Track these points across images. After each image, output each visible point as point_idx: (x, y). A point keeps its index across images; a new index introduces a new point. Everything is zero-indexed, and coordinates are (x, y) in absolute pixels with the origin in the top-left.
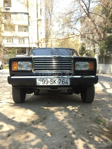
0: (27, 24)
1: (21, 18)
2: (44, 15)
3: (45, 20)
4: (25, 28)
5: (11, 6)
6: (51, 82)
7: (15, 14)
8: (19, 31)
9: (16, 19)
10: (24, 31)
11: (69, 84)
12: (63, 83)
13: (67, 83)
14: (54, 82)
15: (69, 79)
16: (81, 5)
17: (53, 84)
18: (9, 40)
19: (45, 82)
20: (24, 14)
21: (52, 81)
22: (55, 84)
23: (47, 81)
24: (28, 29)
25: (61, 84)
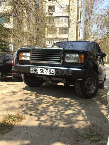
0: (67, 26)
1: (62, 22)
2: (84, 17)
3: (85, 21)
4: (65, 30)
5: (54, 11)
6: (40, 71)
7: (57, 18)
8: (60, 33)
9: (58, 22)
10: (64, 33)
11: (54, 74)
12: (50, 73)
14: (43, 71)
15: (54, 70)
17: (42, 73)
18: (51, 42)
19: (36, 71)
20: (65, 17)
23: (37, 70)
24: (68, 31)
25: (48, 74)
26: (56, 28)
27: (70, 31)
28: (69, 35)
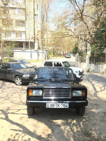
0: (24, 18)
4: (22, 23)
5: (9, 2)
7: (13, 9)
8: (17, 25)
10: (21, 26)
11: (68, 107)
12: (64, 106)
13: (67, 107)
15: (68, 104)
16: (76, 9)
17: (57, 107)
18: (7, 34)
20: (21, 9)
21: (57, 105)
22: (59, 107)
23: (53, 105)
24: (25, 24)
25: (63, 107)
26: (12, 20)
27: (27, 24)
28: (27, 28)
